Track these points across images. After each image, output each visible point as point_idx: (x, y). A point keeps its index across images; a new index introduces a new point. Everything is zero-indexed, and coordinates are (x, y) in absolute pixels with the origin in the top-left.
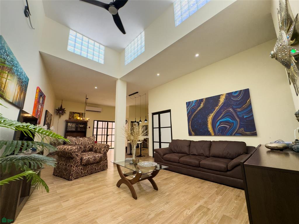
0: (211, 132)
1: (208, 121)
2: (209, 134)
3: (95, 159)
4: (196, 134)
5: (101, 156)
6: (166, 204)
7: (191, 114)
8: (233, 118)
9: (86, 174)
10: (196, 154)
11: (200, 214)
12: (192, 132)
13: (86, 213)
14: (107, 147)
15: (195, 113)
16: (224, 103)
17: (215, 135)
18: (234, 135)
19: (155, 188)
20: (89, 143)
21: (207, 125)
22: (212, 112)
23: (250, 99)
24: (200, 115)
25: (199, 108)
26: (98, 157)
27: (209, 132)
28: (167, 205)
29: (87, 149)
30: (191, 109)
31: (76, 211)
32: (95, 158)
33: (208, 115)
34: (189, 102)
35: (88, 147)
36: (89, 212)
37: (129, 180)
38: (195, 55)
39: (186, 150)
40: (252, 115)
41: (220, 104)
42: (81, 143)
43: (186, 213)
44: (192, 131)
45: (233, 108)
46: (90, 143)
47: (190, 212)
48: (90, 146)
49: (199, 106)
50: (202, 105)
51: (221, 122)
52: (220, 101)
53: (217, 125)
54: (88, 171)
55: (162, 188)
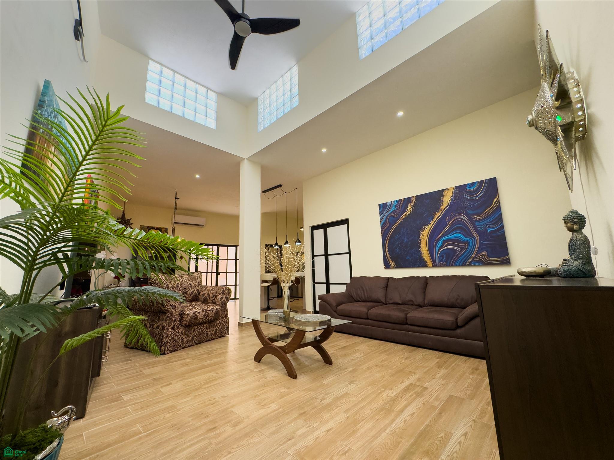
0: (426, 260)
1: (420, 240)
2: (423, 265)
3: (206, 314)
4: (399, 265)
5: (217, 309)
6: (350, 384)
7: (388, 228)
8: (468, 233)
9: (191, 344)
10: (400, 303)
11: (412, 395)
12: (391, 262)
13: (209, 400)
14: (227, 291)
15: (396, 225)
16: (451, 206)
17: (435, 265)
18: (470, 265)
19: (327, 360)
20: (191, 285)
21: (419, 247)
22: (427, 223)
23: (498, 197)
24: (405, 229)
25: (405, 214)
26: (212, 310)
27: (423, 260)
28: (352, 385)
29: (188, 296)
30: (387, 216)
31: (192, 399)
32: (206, 312)
33: (421, 227)
34: (385, 205)
35: (189, 292)
36: (215, 399)
37: (280, 347)
38: (396, 113)
39: (380, 295)
40: (502, 227)
41: (443, 207)
42: (178, 285)
43: (386, 394)
44: (390, 260)
45: (467, 215)
46: (193, 285)
47: (392, 393)
48: (193, 291)
49: (405, 210)
50: (409, 209)
51: (444, 242)
52: (443, 201)
53: (438, 248)
54: (193, 337)
55: (340, 361)
